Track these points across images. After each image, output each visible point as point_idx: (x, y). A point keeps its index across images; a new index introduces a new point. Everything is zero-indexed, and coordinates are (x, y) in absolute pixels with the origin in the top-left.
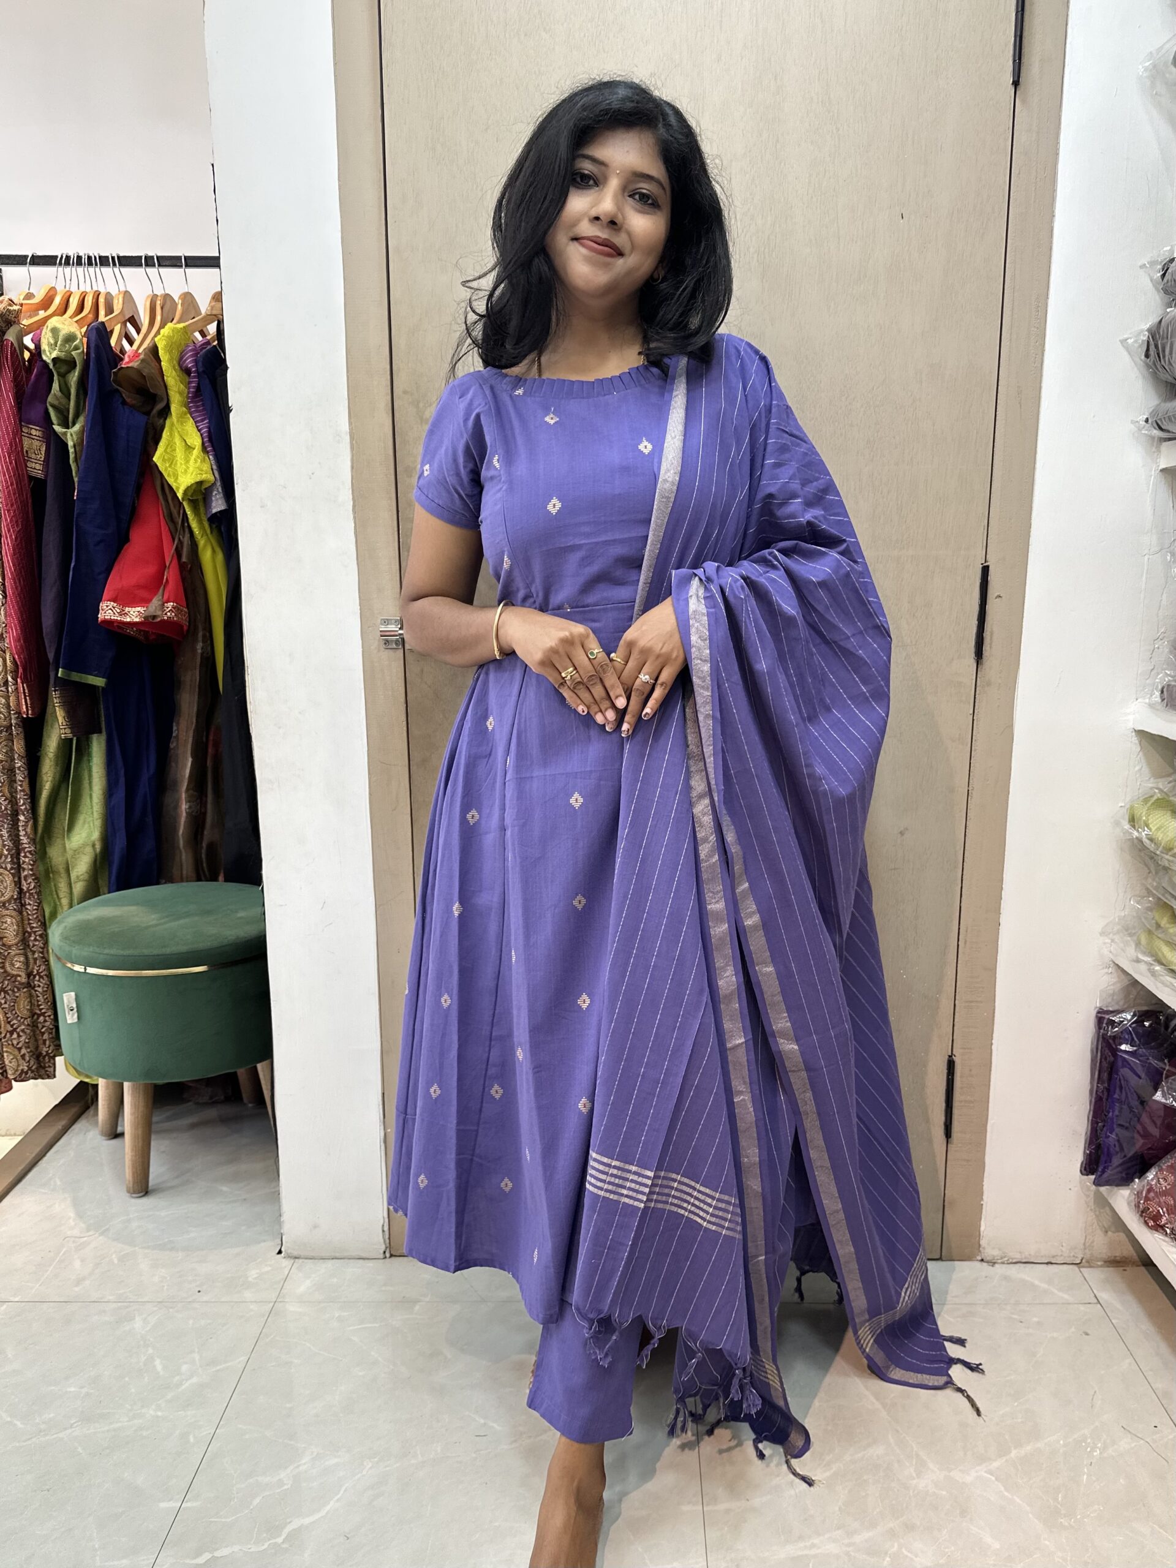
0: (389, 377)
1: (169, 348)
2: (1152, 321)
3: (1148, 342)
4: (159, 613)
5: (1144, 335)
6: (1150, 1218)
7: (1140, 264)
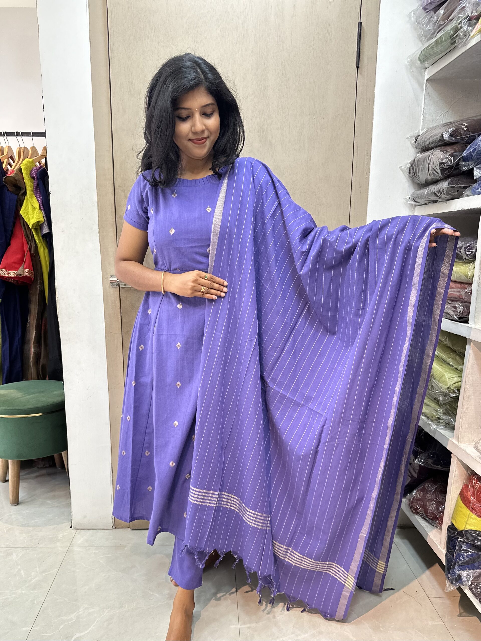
0: (113, 180)
1: (26, 168)
2: (412, 159)
3: (410, 168)
4: (22, 273)
5: (408, 165)
6: (414, 509)
7: (407, 137)
